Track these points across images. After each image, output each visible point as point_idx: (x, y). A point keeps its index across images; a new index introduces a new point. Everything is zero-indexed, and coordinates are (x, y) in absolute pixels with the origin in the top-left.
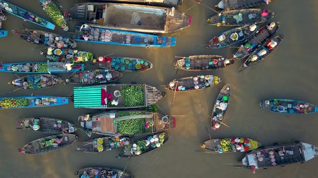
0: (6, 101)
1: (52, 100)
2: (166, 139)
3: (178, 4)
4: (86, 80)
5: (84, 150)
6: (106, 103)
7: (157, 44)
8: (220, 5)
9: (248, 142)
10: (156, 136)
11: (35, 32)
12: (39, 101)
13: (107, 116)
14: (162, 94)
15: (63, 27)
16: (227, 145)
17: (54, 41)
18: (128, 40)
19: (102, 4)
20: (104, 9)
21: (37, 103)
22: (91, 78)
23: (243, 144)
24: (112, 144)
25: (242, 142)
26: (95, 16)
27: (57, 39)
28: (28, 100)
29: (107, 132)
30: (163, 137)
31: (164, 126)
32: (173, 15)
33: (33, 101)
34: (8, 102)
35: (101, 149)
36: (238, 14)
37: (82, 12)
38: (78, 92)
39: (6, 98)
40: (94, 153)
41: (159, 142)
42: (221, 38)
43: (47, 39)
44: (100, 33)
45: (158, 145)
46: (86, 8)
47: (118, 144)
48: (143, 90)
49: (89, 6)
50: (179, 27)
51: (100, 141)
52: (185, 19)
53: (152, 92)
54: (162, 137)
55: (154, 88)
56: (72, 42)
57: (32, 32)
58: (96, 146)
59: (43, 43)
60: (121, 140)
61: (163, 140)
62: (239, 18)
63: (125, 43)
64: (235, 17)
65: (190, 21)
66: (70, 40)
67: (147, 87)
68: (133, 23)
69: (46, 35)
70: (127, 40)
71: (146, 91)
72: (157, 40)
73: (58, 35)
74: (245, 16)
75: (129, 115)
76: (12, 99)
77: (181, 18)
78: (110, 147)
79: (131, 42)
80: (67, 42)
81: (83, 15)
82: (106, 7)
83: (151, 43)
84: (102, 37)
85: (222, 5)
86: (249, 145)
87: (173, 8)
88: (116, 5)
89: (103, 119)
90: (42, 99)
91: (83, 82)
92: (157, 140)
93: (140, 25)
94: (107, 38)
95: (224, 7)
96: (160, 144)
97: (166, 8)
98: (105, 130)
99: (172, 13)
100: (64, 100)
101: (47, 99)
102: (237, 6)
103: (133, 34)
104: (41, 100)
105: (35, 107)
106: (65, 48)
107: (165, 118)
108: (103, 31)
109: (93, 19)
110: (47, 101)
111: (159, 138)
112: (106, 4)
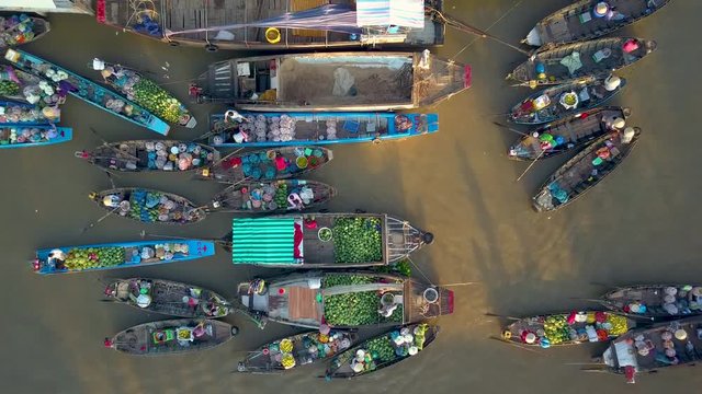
0: (77, 255)
1: (178, 249)
2: (430, 338)
3: (435, 43)
4: (257, 204)
5: (253, 370)
6: (301, 255)
7: (397, 133)
8: (532, 38)
9: (605, 319)
10: (406, 330)
11: (123, 146)
12: (150, 253)
13: (304, 285)
14: (424, 239)
15: (183, 121)
16: (558, 329)
17: (168, 158)
18: (332, 131)
19: (269, 58)
20: (274, 67)
21: (145, 255)
22: (268, 198)
23: (594, 324)
24: (313, 350)
25: (592, 320)
26: (254, 86)
27: (175, 150)
28: (123, 250)
29: (301, 320)
30: (423, 333)
31: (426, 309)
32: (427, 67)
33: (135, 252)
34: (81, 257)
35: (290, 364)
36: (570, 54)
37: (225, 81)
38: (243, 230)
39: (76, 249)
40: (274, 373)
41: (415, 343)
42: (541, 103)
43: (151, 156)
44: (268, 124)
45: (413, 351)
46: (233, 70)
47: (327, 349)
48: (379, 228)
49: (239, 66)
50: (443, 93)
51: (287, 344)
52: (457, 74)
53: (401, 232)
54: (421, 332)
55: (405, 223)
56: (209, 152)
57: (118, 147)
58: (277, 358)
59: (146, 166)
60: (331, 339)
61: (423, 340)
62: (573, 62)
63: (325, 139)
64: (565, 61)
65: (468, 76)
66: (203, 148)
67: (389, 220)
68: (339, 92)
69: (150, 147)
70: (328, 131)
71: (387, 229)
72: (396, 124)
73: (176, 142)
74: (587, 56)
75: (350, 282)
76: (91, 250)
77: (446, 73)
78: (308, 355)
79: (338, 135)
80: (197, 152)
81: (228, 87)
82: (278, 63)
83: (382, 131)
84: (275, 132)
85: (537, 38)
86: (607, 325)
87: (427, 51)
88: (298, 58)
89: (292, 292)
90: (156, 247)
91: (250, 207)
92: (409, 339)
93: (354, 95)
94: (285, 132)
95: (541, 40)
96: (416, 349)
97: (411, 54)
98: (298, 314)
99: (424, 63)
100: (205, 249)
101: (167, 247)
102: (568, 36)
103: (340, 118)
104: (155, 250)
105: (141, 264)
106: (195, 167)
107: (430, 291)
108: (275, 118)
109: (250, 93)
110: (166, 252)
111: (414, 336)
112: (277, 57)
